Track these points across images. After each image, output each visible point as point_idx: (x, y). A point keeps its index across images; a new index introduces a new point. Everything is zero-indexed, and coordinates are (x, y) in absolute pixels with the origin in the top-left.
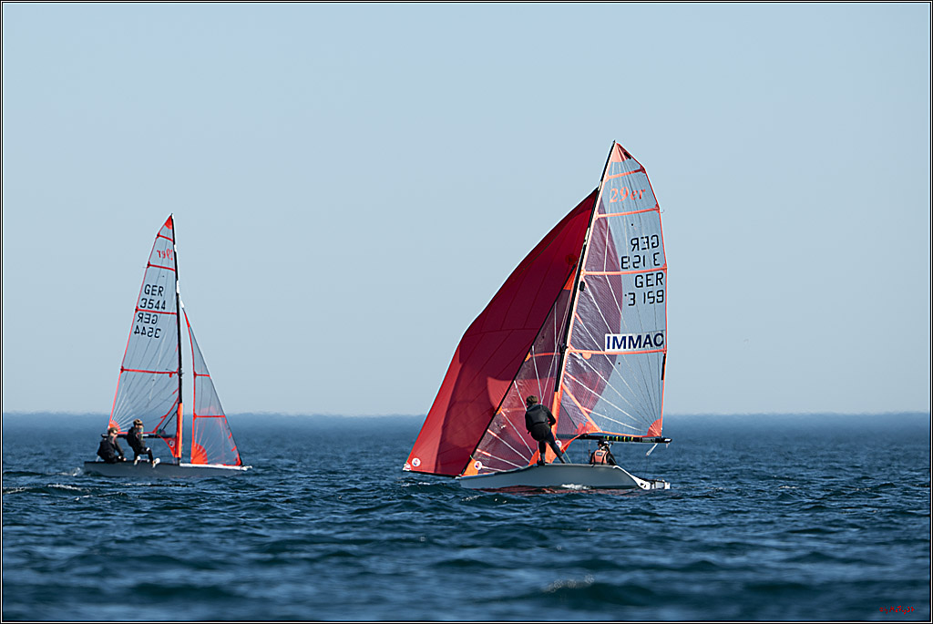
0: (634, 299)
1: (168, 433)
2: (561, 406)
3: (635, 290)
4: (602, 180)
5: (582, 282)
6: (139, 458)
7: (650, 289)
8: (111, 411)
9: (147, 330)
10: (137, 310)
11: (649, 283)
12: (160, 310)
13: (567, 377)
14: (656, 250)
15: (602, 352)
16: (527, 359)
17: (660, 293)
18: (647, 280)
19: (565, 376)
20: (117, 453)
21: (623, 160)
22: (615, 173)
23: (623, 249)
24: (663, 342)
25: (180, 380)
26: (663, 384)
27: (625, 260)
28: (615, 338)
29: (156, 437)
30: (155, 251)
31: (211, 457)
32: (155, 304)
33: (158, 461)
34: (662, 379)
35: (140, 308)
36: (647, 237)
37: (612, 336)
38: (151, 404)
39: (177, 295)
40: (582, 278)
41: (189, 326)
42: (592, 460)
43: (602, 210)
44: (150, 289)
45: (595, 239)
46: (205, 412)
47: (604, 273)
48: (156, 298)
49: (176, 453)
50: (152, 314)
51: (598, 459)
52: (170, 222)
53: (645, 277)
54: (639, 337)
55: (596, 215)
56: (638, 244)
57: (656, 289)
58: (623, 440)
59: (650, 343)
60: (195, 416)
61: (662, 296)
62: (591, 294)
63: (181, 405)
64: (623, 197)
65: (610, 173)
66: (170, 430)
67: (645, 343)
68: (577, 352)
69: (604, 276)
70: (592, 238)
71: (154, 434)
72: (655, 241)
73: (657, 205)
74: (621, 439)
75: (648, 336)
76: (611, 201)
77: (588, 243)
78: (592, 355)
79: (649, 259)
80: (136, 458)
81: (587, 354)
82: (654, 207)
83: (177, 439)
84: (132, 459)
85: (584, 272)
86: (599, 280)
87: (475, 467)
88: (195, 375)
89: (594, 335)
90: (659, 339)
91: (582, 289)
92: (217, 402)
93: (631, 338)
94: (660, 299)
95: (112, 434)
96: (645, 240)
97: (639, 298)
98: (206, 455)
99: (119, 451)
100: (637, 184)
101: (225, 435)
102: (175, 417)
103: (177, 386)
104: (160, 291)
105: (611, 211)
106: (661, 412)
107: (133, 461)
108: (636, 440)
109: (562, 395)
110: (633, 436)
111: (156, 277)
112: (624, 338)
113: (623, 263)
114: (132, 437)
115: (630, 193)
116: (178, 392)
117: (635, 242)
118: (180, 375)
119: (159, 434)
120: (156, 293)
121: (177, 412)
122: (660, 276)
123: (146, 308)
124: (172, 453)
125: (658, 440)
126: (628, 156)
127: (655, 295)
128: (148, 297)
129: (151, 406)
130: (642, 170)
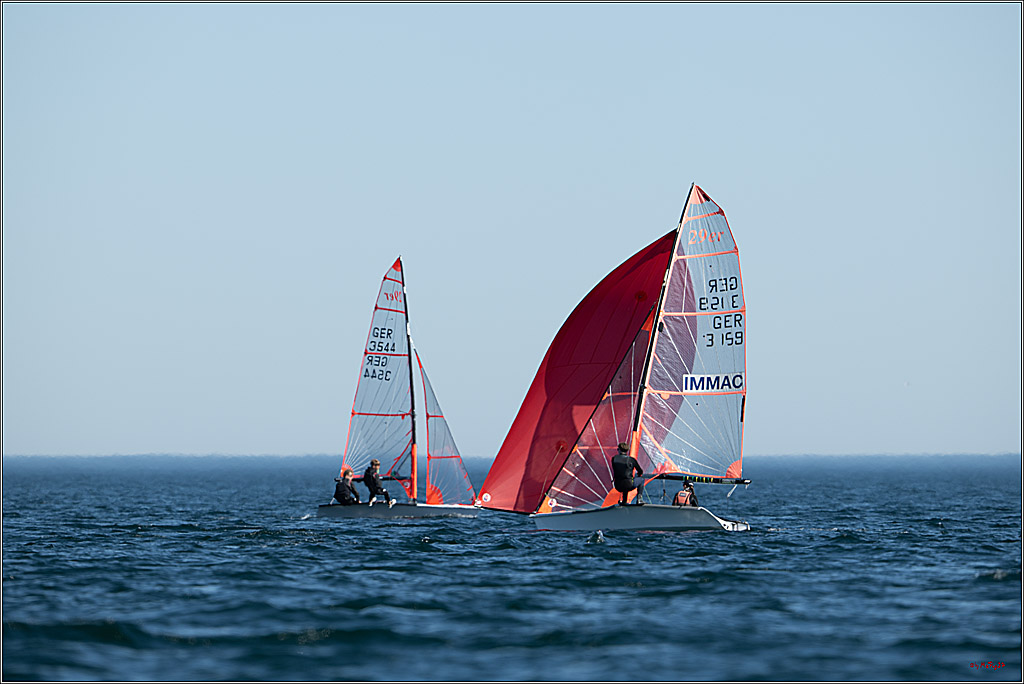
0: (712, 340)
1: (402, 475)
2: (639, 446)
3: (713, 331)
4: (681, 222)
5: (661, 323)
6: (374, 499)
7: (728, 330)
8: (343, 454)
9: (378, 372)
10: (366, 353)
11: (728, 324)
12: (390, 352)
13: (646, 417)
14: (734, 292)
15: (680, 393)
16: (604, 398)
17: (739, 335)
18: (726, 321)
19: (644, 415)
20: (352, 495)
21: (702, 202)
22: (694, 215)
23: (701, 290)
24: (741, 384)
25: (413, 423)
26: (742, 426)
27: (703, 301)
28: (692, 379)
29: (391, 479)
30: (382, 293)
31: (447, 497)
32: (384, 346)
33: (394, 501)
34: (742, 420)
35: (369, 351)
36: (725, 279)
37: (689, 376)
38: (386, 444)
39: (408, 336)
40: (660, 319)
41: (421, 366)
42: (676, 501)
43: (681, 252)
44: (378, 332)
45: (674, 281)
46: (438, 453)
47: (683, 314)
48: (385, 341)
49: (412, 493)
50: (382, 356)
51: (682, 500)
52: (398, 264)
53: (723, 319)
54: (717, 379)
55: (675, 257)
56: (716, 286)
57: (734, 330)
58: (702, 481)
59: (729, 384)
60: (429, 457)
61: (741, 337)
62: (669, 335)
63: (415, 446)
64: (703, 239)
65: (689, 215)
66: (405, 472)
67: (724, 385)
68: (654, 392)
69: (682, 317)
70: (671, 279)
71: (389, 476)
72: (733, 283)
73: (736, 247)
74: (700, 480)
75: (726, 378)
76: (690, 243)
77: (667, 284)
78: (671, 395)
79: (728, 302)
80: (371, 499)
81: (666, 394)
82: (733, 248)
83: (411, 480)
84: (367, 501)
85: (663, 313)
86: (678, 321)
87: (549, 505)
88: (428, 416)
89: (673, 376)
90: (738, 381)
91: (660, 330)
92: (450, 442)
93: (709, 379)
94: (739, 341)
95: (347, 477)
96: (724, 282)
97: (717, 339)
98: (441, 496)
99: (355, 493)
100: (716, 227)
101: (460, 474)
102: (410, 459)
103: (410, 429)
104: (389, 334)
105: (690, 253)
106: (740, 454)
107: (368, 503)
108: (716, 481)
109: (641, 435)
110: (712, 477)
111: (384, 320)
112: (702, 379)
113: (701, 304)
114: (369, 478)
115: (708, 235)
116: (411, 433)
117: (713, 283)
118: (413, 417)
119: (394, 477)
120: (385, 335)
121: (411, 453)
122: (738, 318)
123: (375, 351)
124: (408, 493)
125: (739, 482)
126: (707, 198)
127: (734, 337)
128: (378, 340)
129: (385, 448)
130: (721, 212)
